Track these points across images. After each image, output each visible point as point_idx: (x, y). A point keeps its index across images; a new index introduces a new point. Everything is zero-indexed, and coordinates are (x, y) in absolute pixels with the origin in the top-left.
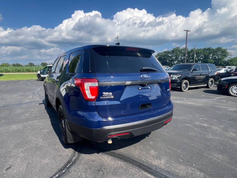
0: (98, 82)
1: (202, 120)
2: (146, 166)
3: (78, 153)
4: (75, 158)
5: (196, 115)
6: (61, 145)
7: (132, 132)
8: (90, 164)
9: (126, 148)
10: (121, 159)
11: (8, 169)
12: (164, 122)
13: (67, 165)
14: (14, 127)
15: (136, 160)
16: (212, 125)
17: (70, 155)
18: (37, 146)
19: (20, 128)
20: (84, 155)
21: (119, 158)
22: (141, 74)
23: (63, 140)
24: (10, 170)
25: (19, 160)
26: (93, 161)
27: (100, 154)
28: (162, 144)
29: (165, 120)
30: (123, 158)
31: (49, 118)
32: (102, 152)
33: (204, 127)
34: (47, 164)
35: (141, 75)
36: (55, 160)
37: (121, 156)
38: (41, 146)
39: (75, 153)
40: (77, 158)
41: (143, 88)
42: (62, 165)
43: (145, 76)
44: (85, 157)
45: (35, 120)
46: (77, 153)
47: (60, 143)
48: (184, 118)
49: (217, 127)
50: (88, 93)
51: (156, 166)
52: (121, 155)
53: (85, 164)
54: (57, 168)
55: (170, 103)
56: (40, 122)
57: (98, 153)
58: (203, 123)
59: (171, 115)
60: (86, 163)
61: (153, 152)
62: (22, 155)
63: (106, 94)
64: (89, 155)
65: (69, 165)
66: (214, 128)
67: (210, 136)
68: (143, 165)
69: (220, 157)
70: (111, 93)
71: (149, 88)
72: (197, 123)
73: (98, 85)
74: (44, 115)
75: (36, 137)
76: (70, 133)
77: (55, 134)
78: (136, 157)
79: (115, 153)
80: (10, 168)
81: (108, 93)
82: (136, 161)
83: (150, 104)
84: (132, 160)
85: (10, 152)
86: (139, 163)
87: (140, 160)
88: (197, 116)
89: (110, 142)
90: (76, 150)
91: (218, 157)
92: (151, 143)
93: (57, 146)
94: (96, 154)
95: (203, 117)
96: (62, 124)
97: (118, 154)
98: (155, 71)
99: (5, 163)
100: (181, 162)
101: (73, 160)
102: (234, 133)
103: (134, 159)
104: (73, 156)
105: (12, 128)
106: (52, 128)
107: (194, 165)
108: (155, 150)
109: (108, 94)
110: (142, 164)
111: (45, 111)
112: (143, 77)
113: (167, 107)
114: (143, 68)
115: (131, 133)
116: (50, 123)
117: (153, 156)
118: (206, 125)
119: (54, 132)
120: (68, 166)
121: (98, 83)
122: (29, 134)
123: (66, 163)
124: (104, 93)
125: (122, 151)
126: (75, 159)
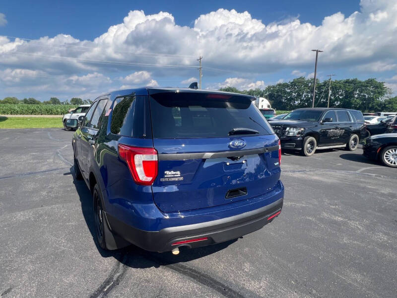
0: (158, 154)
1: (335, 209)
2: (235, 292)
3: (123, 266)
4: (118, 274)
5: (324, 200)
6: (97, 251)
7: (212, 237)
8: (143, 286)
9: (203, 258)
10: (194, 278)
11: (6, 293)
12: (267, 218)
13: (105, 287)
14: (20, 216)
15: (218, 280)
16: (350, 220)
17: (110, 268)
18: (56, 251)
19: (30, 218)
20: (134, 270)
21: (191, 277)
22: (232, 140)
23: (100, 242)
24: (9, 295)
25: (25, 276)
26: (148, 281)
27: (160, 268)
28: (264, 253)
29: (269, 216)
30: (197, 276)
31: (79, 201)
32: (164, 265)
33: (336, 222)
34: (71, 285)
35: (230, 142)
36: (84, 278)
37: (194, 273)
38: (63, 252)
39: (118, 265)
40: (122, 275)
41: (233, 162)
42: (97, 287)
43: (237, 143)
44: (136, 273)
45: (55, 204)
46: (121, 265)
47: (95, 247)
48: (304, 205)
49: (357, 223)
50: (140, 171)
51: (251, 292)
52: (195, 271)
53: (133, 286)
54: (88, 292)
55: (279, 186)
56: (63, 206)
57: (157, 267)
58: (336, 215)
59: (280, 205)
60: (135, 284)
61: (247, 267)
62: (30, 267)
63: (170, 173)
64: (142, 270)
65: (108, 287)
66: (353, 224)
67: (345, 240)
68: (230, 290)
69: (359, 277)
70: (178, 173)
71: (244, 162)
72: (325, 214)
73: (157, 160)
74: (72, 194)
75: (55, 236)
76: (111, 234)
77: (88, 230)
78: (220, 275)
79: (185, 268)
80: (9, 291)
81: (174, 173)
82: (218, 282)
83: (244, 189)
84: (212, 280)
85: (11, 261)
86: (223, 286)
87: (226, 281)
88: (327, 201)
89: (176, 252)
90: (120, 260)
91: (354, 278)
92: (246, 249)
93: (89, 253)
94: (153, 268)
95: (336, 205)
96: (99, 215)
97: (190, 269)
98: (254, 133)
99: (2, 282)
100: (292, 285)
101: (115, 279)
102: (385, 234)
103: (215, 278)
104: (115, 271)
105: (17, 217)
106: (83, 219)
107: (314, 292)
108: (252, 263)
109: (174, 175)
110: (227, 288)
111: (74, 187)
112: (233, 145)
113: (275, 191)
114: (235, 130)
115: (210, 239)
116: (80, 209)
117: (247, 274)
118: (340, 219)
119: (86, 227)
120: (106, 290)
121: (156, 155)
122: (45, 230)
123: (103, 283)
124: (167, 172)
125: (197, 263)
126: (118, 277)
